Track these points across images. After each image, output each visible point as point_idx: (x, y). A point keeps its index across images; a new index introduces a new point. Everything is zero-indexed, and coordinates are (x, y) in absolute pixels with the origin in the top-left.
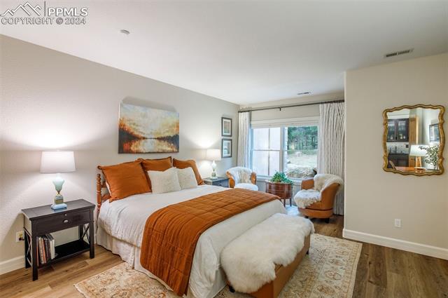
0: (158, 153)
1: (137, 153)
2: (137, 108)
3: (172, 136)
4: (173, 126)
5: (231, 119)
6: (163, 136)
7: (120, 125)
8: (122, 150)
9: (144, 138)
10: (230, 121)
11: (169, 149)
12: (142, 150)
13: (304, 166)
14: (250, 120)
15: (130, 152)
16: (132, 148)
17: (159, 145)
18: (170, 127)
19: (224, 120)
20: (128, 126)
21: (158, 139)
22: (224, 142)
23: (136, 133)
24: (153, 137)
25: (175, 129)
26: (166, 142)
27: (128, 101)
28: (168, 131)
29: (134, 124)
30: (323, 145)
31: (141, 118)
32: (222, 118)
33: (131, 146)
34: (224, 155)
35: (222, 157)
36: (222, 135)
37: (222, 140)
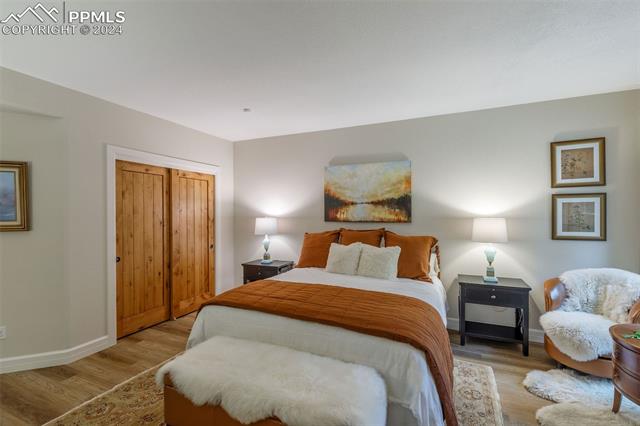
0: (373, 222)
1: (344, 221)
2: (344, 168)
3: (396, 198)
4: (400, 182)
6: (380, 199)
7: (326, 191)
8: (328, 219)
9: (352, 204)
11: (392, 217)
12: (350, 218)
15: (335, 220)
16: (338, 216)
17: (374, 211)
18: (394, 185)
20: (333, 190)
21: (372, 203)
22: (562, 201)
23: (342, 198)
24: (366, 200)
25: (403, 186)
26: (386, 208)
27: (336, 162)
28: (389, 192)
29: (340, 187)
31: (348, 180)
32: (554, 145)
33: (337, 213)
34: (560, 232)
35: (554, 237)
36: (554, 185)
37: (554, 197)
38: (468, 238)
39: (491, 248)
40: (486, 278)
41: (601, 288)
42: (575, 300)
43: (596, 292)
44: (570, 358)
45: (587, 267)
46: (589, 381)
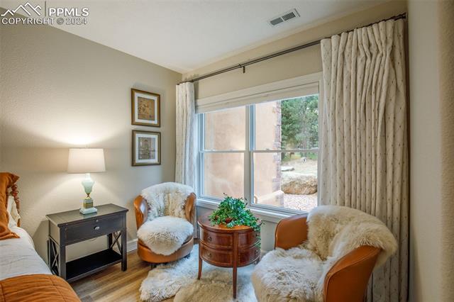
5: (159, 96)
10: (155, 98)
13: (307, 175)
14: (196, 98)
19: (137, 95)
22: (138, 136)
30: (330, 135)
32: (133, 91)
34: (137, 161)
35: (133, 164)
36: (133, 123)
37: (134, 132)
38: (65, 170)
39: (88, 179)
40: (85, 211)
41: (166, 197)
42: (154, 209)
43: (164, 201)
44: (163, 255)
45: (154, 184)
46: (173, 266)
